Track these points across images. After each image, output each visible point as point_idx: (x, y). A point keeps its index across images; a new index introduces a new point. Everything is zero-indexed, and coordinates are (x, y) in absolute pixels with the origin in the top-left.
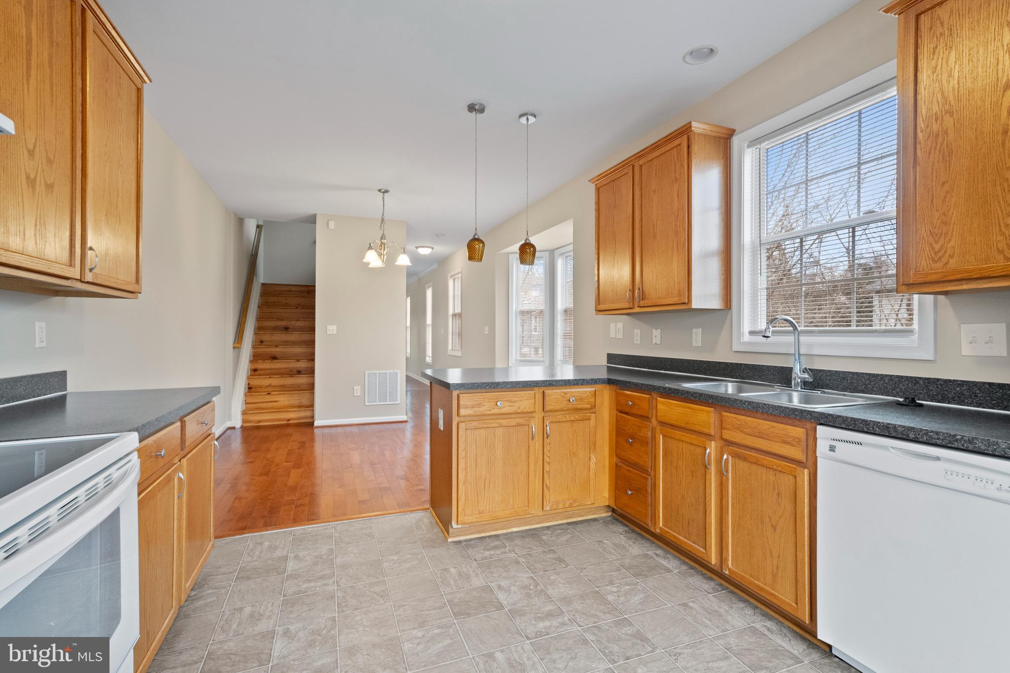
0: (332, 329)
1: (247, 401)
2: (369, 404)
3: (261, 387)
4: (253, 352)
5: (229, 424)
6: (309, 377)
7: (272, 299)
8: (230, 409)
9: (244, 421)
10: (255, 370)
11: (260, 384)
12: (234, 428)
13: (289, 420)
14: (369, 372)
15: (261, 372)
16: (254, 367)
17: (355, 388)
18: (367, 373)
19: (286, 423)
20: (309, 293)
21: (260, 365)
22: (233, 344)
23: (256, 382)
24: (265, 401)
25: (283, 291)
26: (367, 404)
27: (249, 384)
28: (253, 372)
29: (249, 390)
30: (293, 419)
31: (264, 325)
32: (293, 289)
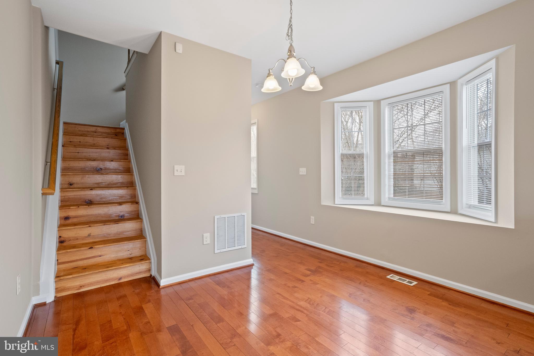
0: (180, 170)
1: (60, 261)
2: (219, 251)
3: (77, 239)
4: (61, 197)
5: (36, 300)
6: (136, 222)
7: (76, 139)
8: (38, 277)
9: (57, 290)
10: (67, 218)
11: (76, 236)
12: (44, 304)
13: (120, 279)
14: (218, 217)
15: (75, 220)
16: (65, 214)
17: (205, 235)
18: (216, 217)
19: (117, 282)
20: (116, 135)
21: (73, 212)
22: (42, 190)
23: (70, 233)
24: (85, 257)
25: (88, 132)
26: (216, 251)
27: (60, 237)
28: (63, 222)
29: (61, 244)
30: (125, 277)
31: (71, 165)
32: (100, 130)
